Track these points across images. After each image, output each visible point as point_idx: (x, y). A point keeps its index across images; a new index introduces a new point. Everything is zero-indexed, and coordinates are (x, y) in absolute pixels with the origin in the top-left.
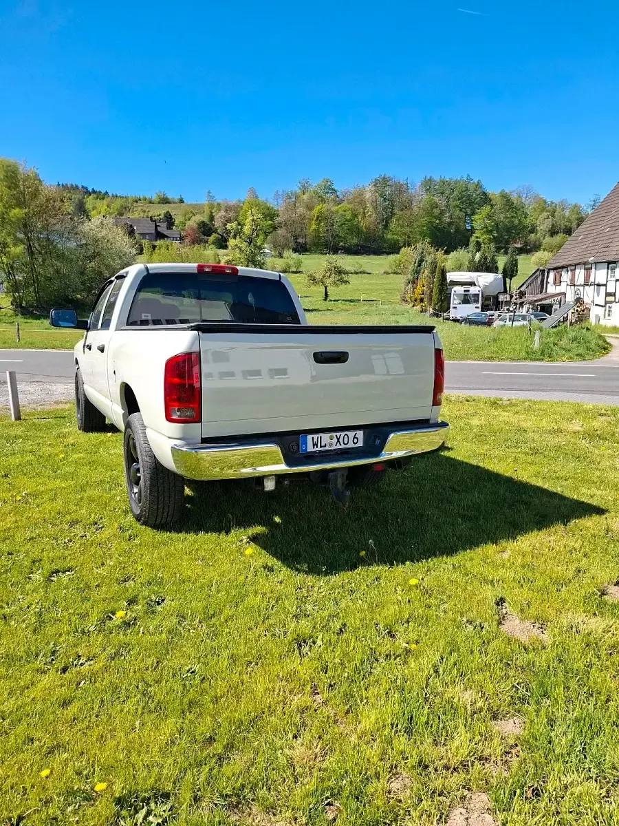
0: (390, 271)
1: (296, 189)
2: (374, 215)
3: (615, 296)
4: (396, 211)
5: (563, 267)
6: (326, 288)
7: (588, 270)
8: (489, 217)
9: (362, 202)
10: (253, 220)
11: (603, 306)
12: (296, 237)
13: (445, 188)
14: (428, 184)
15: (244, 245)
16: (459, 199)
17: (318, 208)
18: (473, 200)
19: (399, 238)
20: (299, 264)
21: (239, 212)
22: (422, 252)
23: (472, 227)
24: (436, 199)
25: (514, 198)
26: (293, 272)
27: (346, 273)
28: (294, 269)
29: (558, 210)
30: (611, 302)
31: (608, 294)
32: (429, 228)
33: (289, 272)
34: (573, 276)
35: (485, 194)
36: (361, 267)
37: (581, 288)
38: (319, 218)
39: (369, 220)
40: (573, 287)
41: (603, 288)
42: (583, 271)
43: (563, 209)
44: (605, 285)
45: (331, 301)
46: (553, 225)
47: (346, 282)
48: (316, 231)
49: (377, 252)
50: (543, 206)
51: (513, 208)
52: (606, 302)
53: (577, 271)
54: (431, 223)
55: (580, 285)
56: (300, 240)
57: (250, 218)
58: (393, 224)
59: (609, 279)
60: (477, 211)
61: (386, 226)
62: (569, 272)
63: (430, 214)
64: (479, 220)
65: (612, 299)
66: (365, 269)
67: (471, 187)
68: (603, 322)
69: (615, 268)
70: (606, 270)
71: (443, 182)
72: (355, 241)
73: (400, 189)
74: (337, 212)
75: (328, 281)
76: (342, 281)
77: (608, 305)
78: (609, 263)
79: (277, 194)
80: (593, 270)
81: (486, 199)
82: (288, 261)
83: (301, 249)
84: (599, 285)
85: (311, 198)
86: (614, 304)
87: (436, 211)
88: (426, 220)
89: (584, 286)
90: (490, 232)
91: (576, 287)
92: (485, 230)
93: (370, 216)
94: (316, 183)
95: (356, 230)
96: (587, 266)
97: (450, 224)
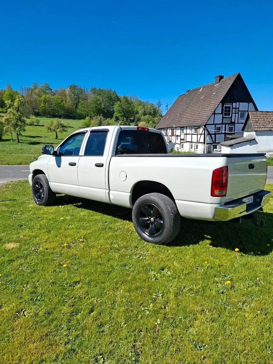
0: (82, 127)
1: (32, 87)
2: (71, 102)
3: (184, 140)
4: (81, 101)
5: (162, 129)
6: (56, 133)
7: (173, 130)
8: (120, 106)
9: (65, 95)
10: (19, 100)
11: (179, 144)
12: (34, 109)
13: (100, 92)
14: (94, 90)
15: (15, 112)
16: (107, 98)
17: (43, 96)
18: (113, 99)
19: (83, 113)
20: (38, 122)
21: (3, 95)
22: (100, 120)
23: (113, 110)
24: (98, 97)
25: (129, 99)
26: (35, 125)
27: (66, 127)
28: (36, 124)
29: (146, 105)
30: (183, 143)
31: (181, 140)
32: (96, 109)
33: (33, 125)
34: (167, 132)
35: (117, 96)
36: (69, 124)
37: (170, 137)
38: (45, 101)
39: (68, 103)
40: (167, 137)
41: (179, 137)
42: (170, 130)
43: (147, 105)
44: (180, 136)
45: (59, 139)
46: (144, 111)
47: (66, 131)
48: (44, 107)
49: (74, 118)
50: (140, 103)
51: (129, 103)
52: (181, 143)
53: (168, 130)
54: (96, 107)
55: (170, 136)
56: (36, 111)
57: (18, 99)
58: (80, 106)
59: (181, 134)
60: (115, 103)
61: (76, 107)
62: (165, 131)
63: (96, 103)
64: (116, 107)
65: (183, 141)
66: (70, 125)
67: (112, 93)
68: (180, 150)
69: (183, 129)
70: (180, 130)
71: (100, 89)
72: (63, 112)
73: (81, 91)
74: (54, 99)
75: (58, 130)
76: (64, 130)
77: (181, 144)
78: (181, 127)
79: (22, 88)
80: (175, 130)
81: (118, 99)
82: (33, 120)
83: (37, 114)
84: (177, 136)
85: (39, 92)
86: (184, 144)
87: (99, 102)
88: (93, 105)
89: (171, 136)
90: (121, 113)
91: (168, 137)
92: (119, 111)
93: (69, 102)
94: (41, 85)
95: (62, 107)
96: (172, 129)
97: (104, 108)
